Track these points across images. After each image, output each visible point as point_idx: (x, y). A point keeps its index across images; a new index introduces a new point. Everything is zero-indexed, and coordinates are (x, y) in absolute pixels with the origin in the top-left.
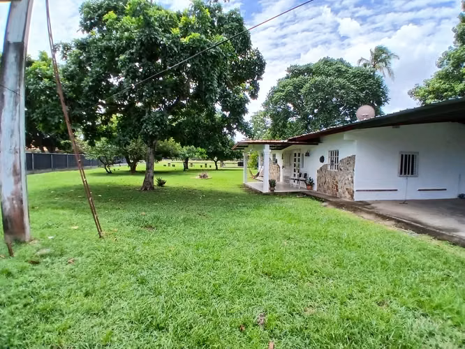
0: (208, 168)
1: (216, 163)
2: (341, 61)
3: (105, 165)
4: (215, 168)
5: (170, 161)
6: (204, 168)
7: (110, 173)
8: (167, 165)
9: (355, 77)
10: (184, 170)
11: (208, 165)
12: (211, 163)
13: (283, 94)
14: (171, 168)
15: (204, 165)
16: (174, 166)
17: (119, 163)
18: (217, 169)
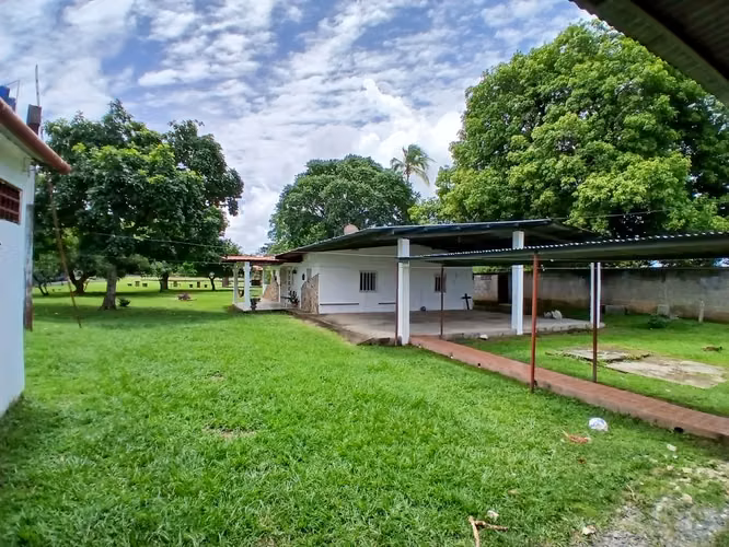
0: (202, 287)
1: (212, 280)
2: (369, 161)
3: (40, 283)
4: (210, 287)
5: (138, 278)
6: (195, 287)
7: (46, 295)
8: (134, 284)
9: (381, 182)
10: (161, 291)
11: (202, 284)
12: (205, 282)
13: (301, 195)
14: (141, 288)
15: (195, 284)
16: (145, 285)
17: (61, 280)
18: (214, 289)
